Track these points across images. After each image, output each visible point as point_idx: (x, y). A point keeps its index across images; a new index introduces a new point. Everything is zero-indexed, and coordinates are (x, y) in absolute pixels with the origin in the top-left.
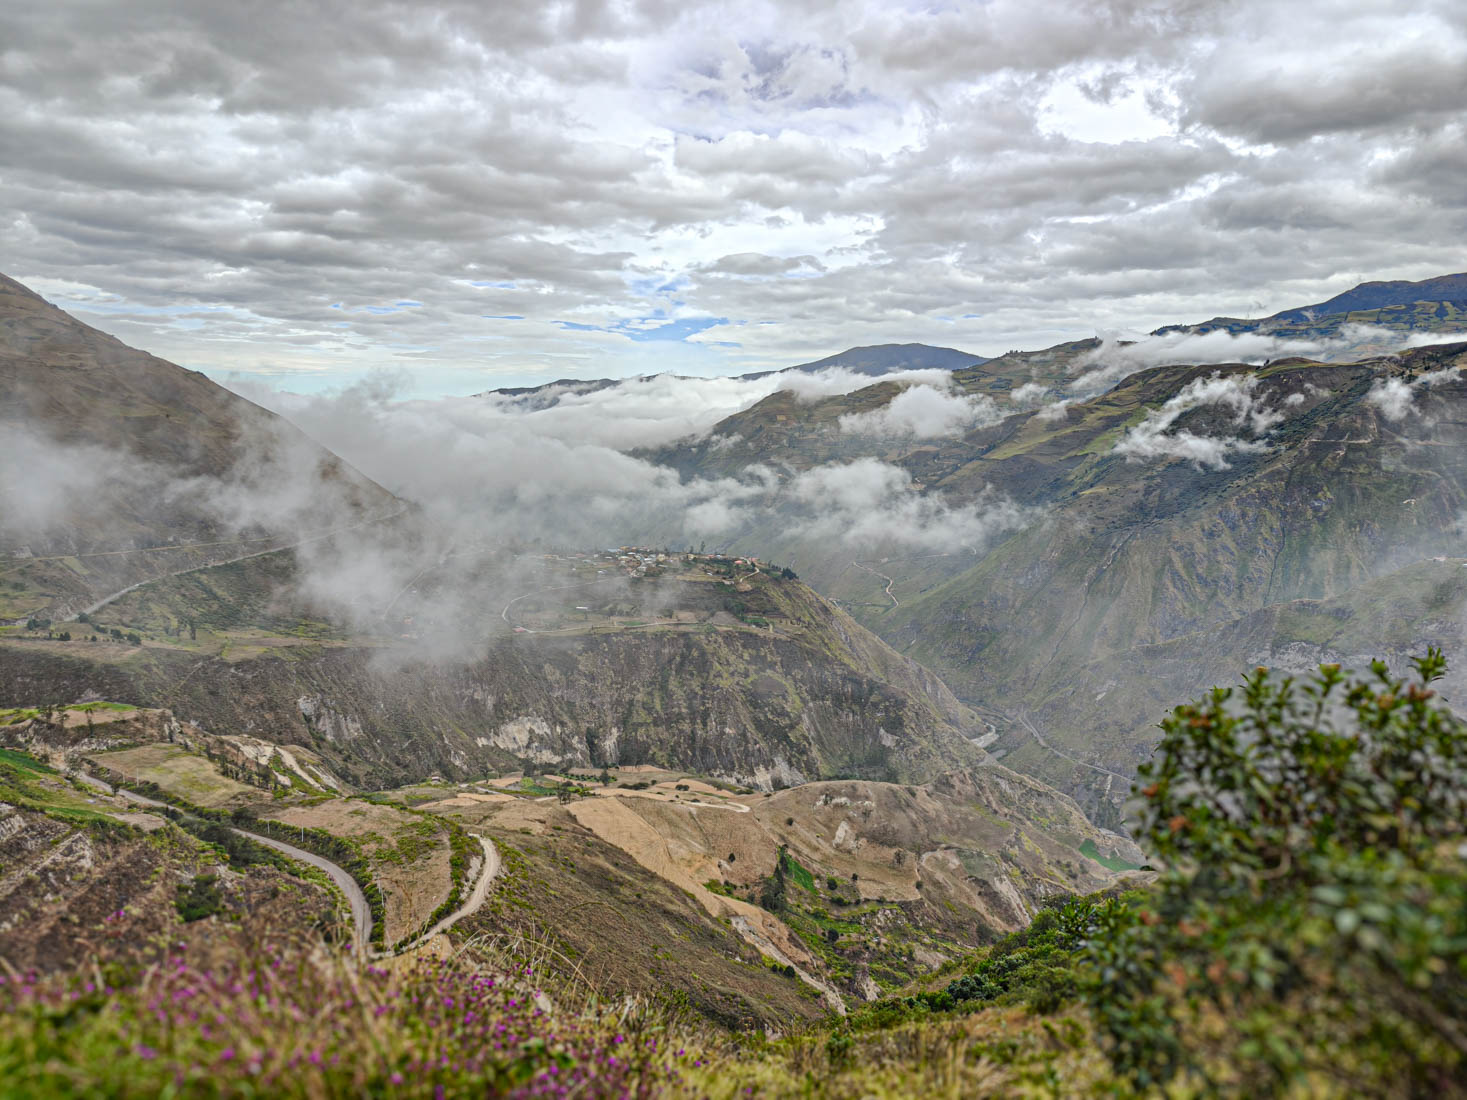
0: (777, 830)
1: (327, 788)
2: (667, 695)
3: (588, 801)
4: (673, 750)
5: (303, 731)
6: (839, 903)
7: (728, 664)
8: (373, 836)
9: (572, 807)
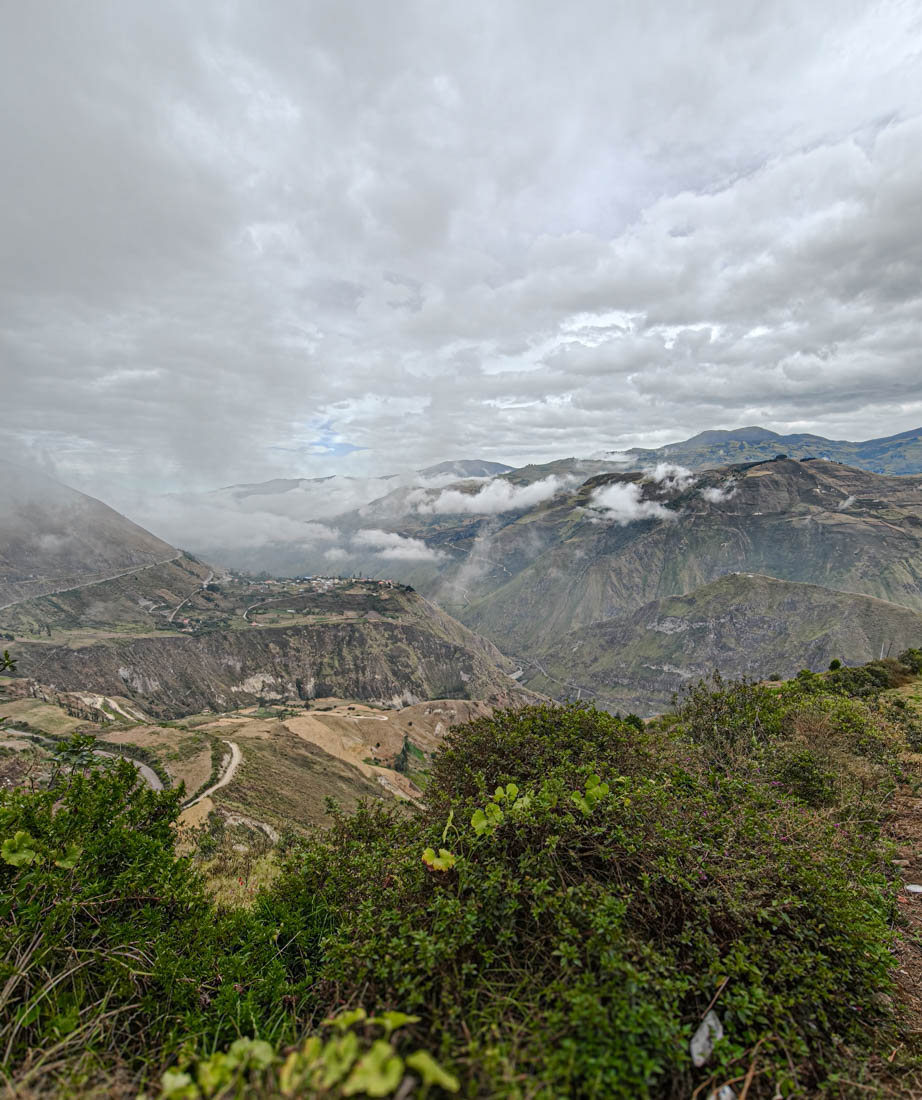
0: (403, 729)
1: (139, 720)
2: (342, 658)
3: (295, 719)
4: (346, 689)
5: (123, 688)
7: (376, 640)
8: (164, 746)
9: (286, 723)
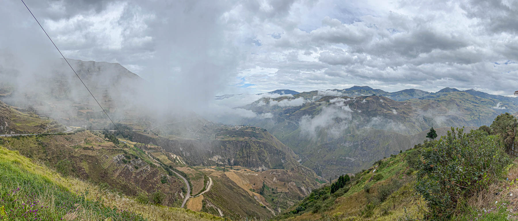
0: (263, 179)
1: (184, 164)
2: (243, 152)
3: (228, 172)
4: (244, 163)
5: (181, 154)
6: (274, 193)
7: (254, 147)
8: (191, 174)
9: (225, 173)
